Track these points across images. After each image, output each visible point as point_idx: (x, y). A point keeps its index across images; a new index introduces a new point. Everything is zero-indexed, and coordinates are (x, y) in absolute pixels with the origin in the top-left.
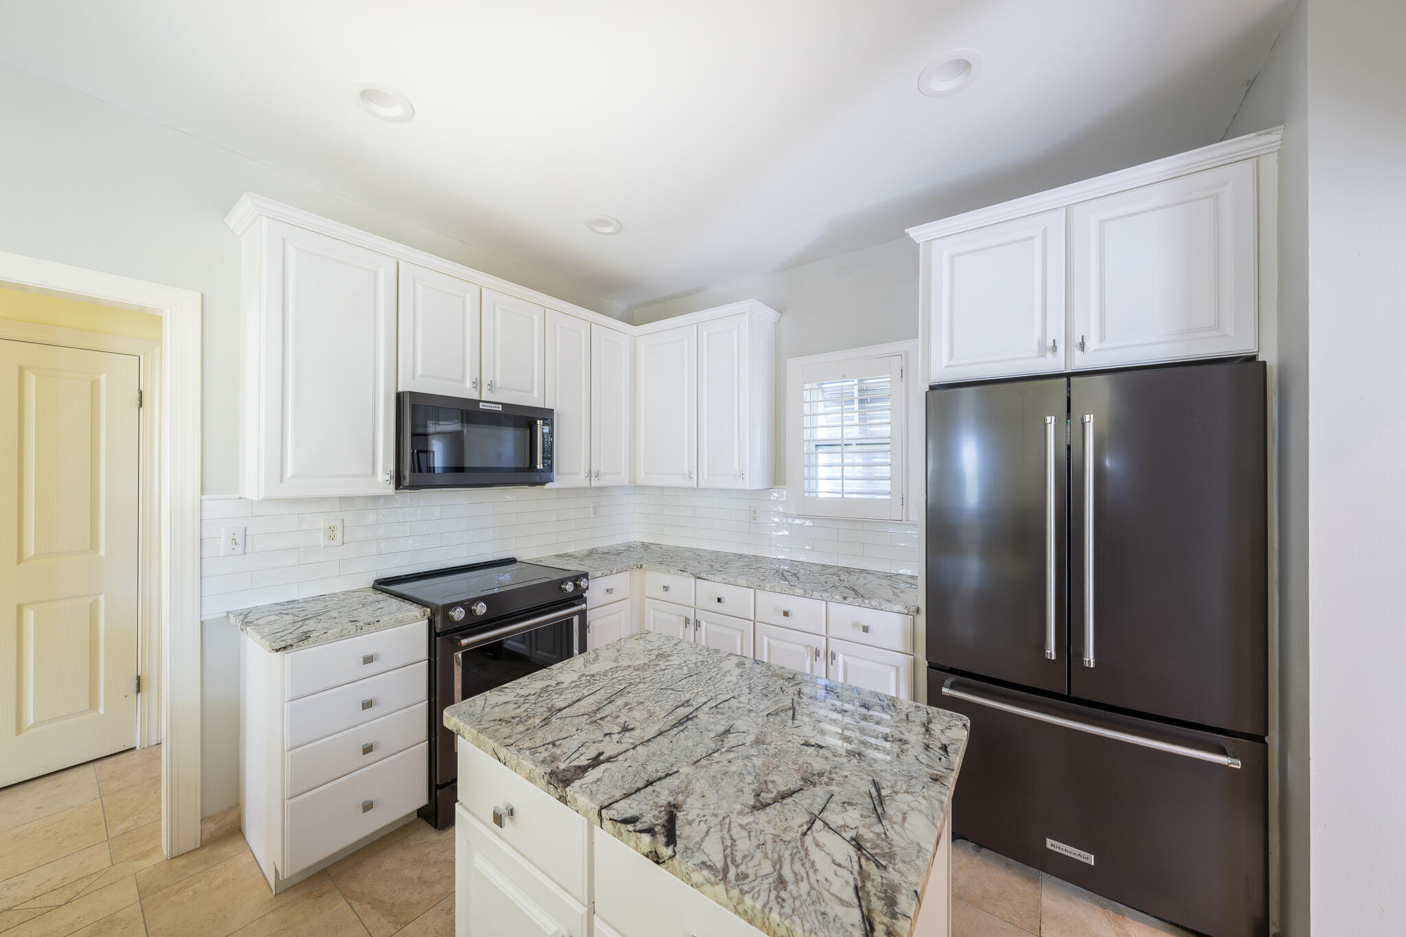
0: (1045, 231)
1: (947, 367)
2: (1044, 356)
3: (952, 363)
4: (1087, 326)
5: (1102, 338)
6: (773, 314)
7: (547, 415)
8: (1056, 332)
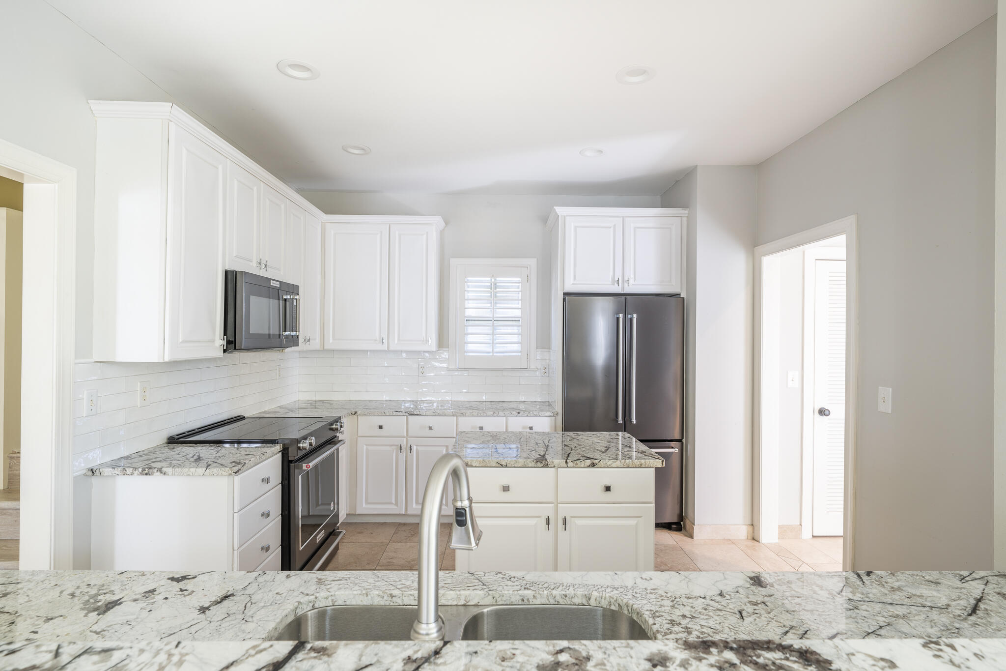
0: (615, 226)
1: (573, 284)
2: (613, 284)
3: (574, 282)
4: (629, 274)
5: (635, 280)
6: (443, 224)
7: (294, 289)
8: (619, 275)
